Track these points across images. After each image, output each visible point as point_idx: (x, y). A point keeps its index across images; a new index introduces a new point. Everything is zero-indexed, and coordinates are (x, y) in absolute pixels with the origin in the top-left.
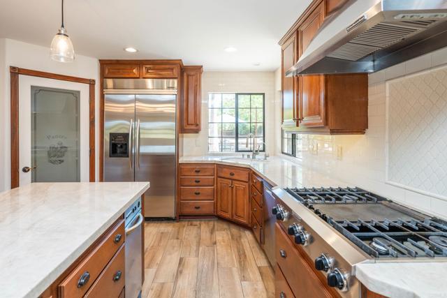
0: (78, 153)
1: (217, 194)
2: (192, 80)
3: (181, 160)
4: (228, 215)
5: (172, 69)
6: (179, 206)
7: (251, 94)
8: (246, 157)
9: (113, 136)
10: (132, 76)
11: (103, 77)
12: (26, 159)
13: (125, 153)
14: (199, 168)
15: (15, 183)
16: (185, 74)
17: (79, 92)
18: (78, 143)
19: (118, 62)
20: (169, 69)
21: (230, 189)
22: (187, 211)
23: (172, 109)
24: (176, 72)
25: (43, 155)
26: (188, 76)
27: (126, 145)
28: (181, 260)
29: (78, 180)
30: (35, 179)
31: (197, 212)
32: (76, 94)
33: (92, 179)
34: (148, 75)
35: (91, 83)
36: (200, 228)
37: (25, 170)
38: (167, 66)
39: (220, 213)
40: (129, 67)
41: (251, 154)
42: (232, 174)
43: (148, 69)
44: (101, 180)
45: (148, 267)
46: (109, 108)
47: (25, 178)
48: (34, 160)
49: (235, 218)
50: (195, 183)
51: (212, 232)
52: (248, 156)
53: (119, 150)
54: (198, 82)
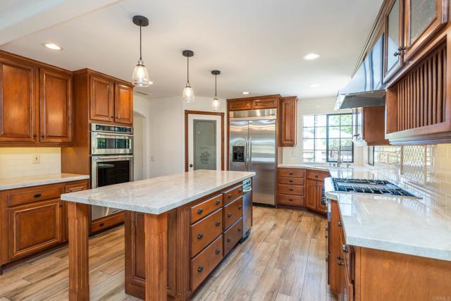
0: (215, 160)
1: (306, 191)
2: (289, 108)
3: (279, 166)
4: (313, 207)
5: (273, 102)
6: (278, 198)
7: (340, 114)
8: (332, 165)
9: (235, 148)
10: (246, 108)
11: (229, 110)
12: (191, 161)
13: (242, 160)
14: (292, 171)
15: (187, 170)
16: (283, 104)
17: (216, 121)
18: (215, 153)
19: (238, 100)
20: (270, 101)
21: (315, 187)
22: (283, 201)
23: (272, 128)
24: (276, 103)
25: (198, 160)
26: (285, 104)
27: (243, 154)
28: (275, 225)
29: (215, 169)
30: (195, 169)
31: (290, 203)
32: (214, 122)
33: (223, 169)
34: (257, 107)
35: (222, 115)
36: (292, 213)
37: (191, 166)
38: (269, 100)
39: (308, 205)
40: (244, 102)
41: (336, 163)
42: (317, 177)
43: (256, 103)
44: (228, 170)
45: (256, 224)
46: (232, 129)
47: (191, 169)
48: (195, 162)
49: (319, 209)
50: (289, 182)
51: (300, 216)
52: (334, 165)
53: (238, 157)
54: (293, 108)
